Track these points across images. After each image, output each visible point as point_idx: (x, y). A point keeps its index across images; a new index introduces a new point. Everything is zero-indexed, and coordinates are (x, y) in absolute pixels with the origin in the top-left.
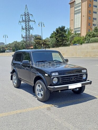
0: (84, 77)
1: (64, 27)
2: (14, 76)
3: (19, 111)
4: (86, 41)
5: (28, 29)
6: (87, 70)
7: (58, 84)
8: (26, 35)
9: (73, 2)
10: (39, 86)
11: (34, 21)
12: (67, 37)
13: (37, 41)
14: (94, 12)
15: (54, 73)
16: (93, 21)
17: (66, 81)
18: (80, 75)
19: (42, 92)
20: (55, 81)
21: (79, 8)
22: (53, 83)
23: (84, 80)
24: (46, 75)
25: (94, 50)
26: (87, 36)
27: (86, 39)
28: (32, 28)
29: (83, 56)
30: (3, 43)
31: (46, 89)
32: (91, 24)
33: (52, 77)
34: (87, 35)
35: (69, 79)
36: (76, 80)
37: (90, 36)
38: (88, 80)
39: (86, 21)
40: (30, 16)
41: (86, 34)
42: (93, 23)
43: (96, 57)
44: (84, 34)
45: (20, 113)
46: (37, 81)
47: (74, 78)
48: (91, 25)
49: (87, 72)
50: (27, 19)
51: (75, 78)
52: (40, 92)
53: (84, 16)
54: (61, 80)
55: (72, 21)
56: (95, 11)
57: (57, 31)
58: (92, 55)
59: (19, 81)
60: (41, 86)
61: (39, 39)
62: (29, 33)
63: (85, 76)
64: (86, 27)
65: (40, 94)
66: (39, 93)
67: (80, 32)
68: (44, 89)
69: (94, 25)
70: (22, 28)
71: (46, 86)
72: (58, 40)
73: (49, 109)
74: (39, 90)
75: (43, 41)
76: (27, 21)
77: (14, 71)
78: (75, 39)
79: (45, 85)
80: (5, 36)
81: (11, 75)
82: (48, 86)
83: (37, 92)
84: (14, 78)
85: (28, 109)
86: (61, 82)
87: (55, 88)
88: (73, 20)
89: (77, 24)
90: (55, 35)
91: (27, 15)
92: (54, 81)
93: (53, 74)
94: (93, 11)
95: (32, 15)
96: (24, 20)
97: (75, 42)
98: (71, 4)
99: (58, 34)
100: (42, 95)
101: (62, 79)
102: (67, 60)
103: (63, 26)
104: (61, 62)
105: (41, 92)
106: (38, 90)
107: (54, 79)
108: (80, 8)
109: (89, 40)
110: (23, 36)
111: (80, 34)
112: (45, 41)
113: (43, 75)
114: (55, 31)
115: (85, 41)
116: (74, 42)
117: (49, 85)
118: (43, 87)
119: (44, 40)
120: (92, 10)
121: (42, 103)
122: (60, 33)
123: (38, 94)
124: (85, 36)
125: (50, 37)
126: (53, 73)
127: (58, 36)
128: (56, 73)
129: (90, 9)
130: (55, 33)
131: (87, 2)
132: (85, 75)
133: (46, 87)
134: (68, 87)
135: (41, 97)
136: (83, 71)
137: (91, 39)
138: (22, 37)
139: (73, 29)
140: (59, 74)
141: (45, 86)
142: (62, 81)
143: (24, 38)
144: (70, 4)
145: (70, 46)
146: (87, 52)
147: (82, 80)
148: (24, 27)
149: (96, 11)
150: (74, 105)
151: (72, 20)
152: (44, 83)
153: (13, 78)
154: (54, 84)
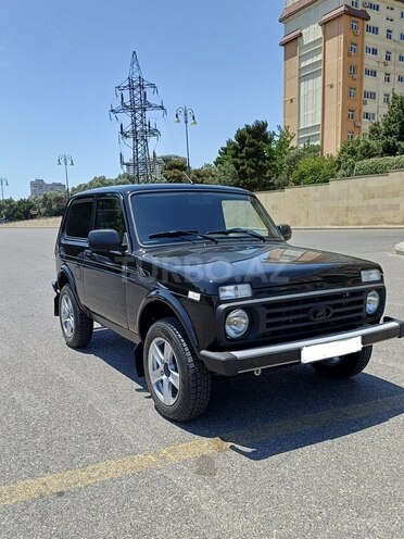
0: (372, 304)
1: (265, 125)
2: (64, 300)
3: (54, 482)
4: (341, 172)
5: (140, 134)
6: (381, 272)
7: (251, 338)
8: (135, 157)
9: (295, 39)
10: (162, 347)
11: (162, 107)
12: (274, 160)
13: (170, 173)
14: (368, 73)
15: (232, 287)
16: (365, 103)
17: (287, 323)
18: (354, 294)
19: (175, 378)
20: (237, 324)
21: (315, 59)
22: (226, 335)
23: (368, 315)
24: (194, 296)
25: (372, 202)
26: (345, 154)
27: (340, 163)
28: (154, 132)
29: (332, 224)
30: (59, 185)
31: (192, 366)
32: (356, 113)
33: (223, 306)
34: (343, 150)
35: (304, 316)
36: (335, 319)
37: (353, 152)
38: (387, 320)
39: (340, 103)
40: (149, 91)
41: (339, 147)
42: (366, 109)
43: (379, 226)
44: (332, 148)
45: (61, 494)
46: (154, 326)
47: (328, 312)
48: (356, 117)
49: (382, 280)
50: (137, 101)
51: (333, 311)
52: (164, 377)
53: (332, 86)
54: (263, 321)
55: (293, 103)
56: (370, 68)
57: (241, 138)
58: (363, 221)
59: (84, 319)
60: (168, 348)
61: (178, 167)
62: (146, 149)
63: (376, 299)
64: (340, 125)
65: (166, 384)
66: (162, 381)
67: (318, 143)
68: (182, 364)
69: (367, 116)
70: (122, 133)
71: (191, 350)
72: (243, 172)
73: (205, 467)
74: (162, 367)
75: (193, 175)
76: (138, 107)
77: (63, 280)
78: (304, 166)
79: (189, 345)
80: (65, 161)
81: (55, 294)
82: (203, 352)
83: (154, 376)
84: (66, 306)
85: (102, 466)
86: (263, 329)
87: (235, 360)
88: (296, 101)
89: (310, 116)
90: (233, 152)
91: (137, 85)
92: (230, 324)
93: (228, 292)
94: (365, 67)
95: (153, 86)
96: (129, 104)
97: (302, 176)
98: (288, 46)
99: (244, 151)
100: (174, 391)
101: (269, 316)
102: (286, 231)
103: (260, 120)
104: (261, 238)
105: (171, 379)
106: (158, 366)
107: (232, 315)
108: (320, 57)
109: (353, 166)
110: (126, 160)
111: (320, 148)
112: (198, 176)
113: (177, 297)
114: (234, 140)
115: (337, 170)
116: (300, 175)
117: (207, 345)
118: (178, 355)
119: (195, 171)
120: (362, 64)
121: (177, 430)
122: (252, 145)
123: (157, 384)
124: (335, 154)
125: (216, 163)
126: (227, 288)
127: (243, 155)
128: (239, 286)
129: (355, 61)
130: (235, 148)
131: (342, 36)
132: (374, 296)
133: (193, 354)
134: (298, 352)
135: (172, 401)
136: (366, 276)
137: (358, 164)
138: (122, 163)
139: (296, 132)
140: (257, 292)
141: (187, 349)
142: (269, 325)
143: (128, 165)
144: (284, 44)
145: (287, 191)
146: (347, 209)
147: (360, 318)
148: (128, 128)
149: (374, 69)
150: (329, 442)
151: (292, 101)
152: (185, 337)
153: (63, 306)
154: (233, 340)
